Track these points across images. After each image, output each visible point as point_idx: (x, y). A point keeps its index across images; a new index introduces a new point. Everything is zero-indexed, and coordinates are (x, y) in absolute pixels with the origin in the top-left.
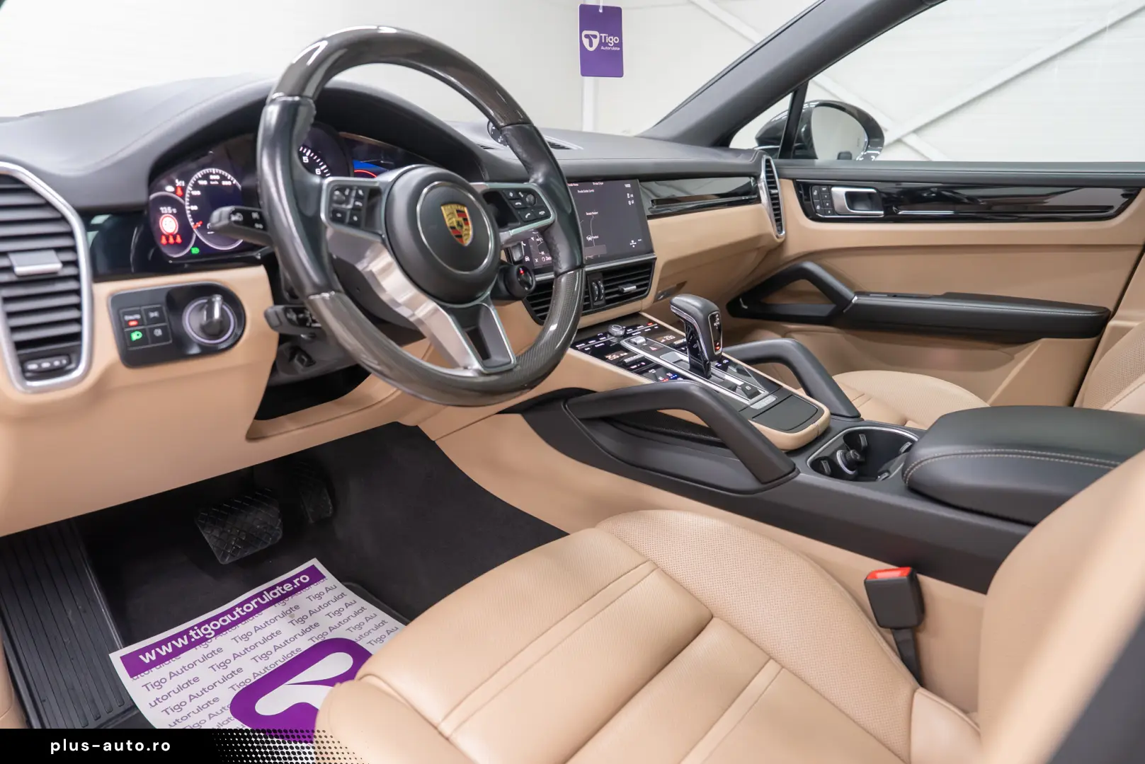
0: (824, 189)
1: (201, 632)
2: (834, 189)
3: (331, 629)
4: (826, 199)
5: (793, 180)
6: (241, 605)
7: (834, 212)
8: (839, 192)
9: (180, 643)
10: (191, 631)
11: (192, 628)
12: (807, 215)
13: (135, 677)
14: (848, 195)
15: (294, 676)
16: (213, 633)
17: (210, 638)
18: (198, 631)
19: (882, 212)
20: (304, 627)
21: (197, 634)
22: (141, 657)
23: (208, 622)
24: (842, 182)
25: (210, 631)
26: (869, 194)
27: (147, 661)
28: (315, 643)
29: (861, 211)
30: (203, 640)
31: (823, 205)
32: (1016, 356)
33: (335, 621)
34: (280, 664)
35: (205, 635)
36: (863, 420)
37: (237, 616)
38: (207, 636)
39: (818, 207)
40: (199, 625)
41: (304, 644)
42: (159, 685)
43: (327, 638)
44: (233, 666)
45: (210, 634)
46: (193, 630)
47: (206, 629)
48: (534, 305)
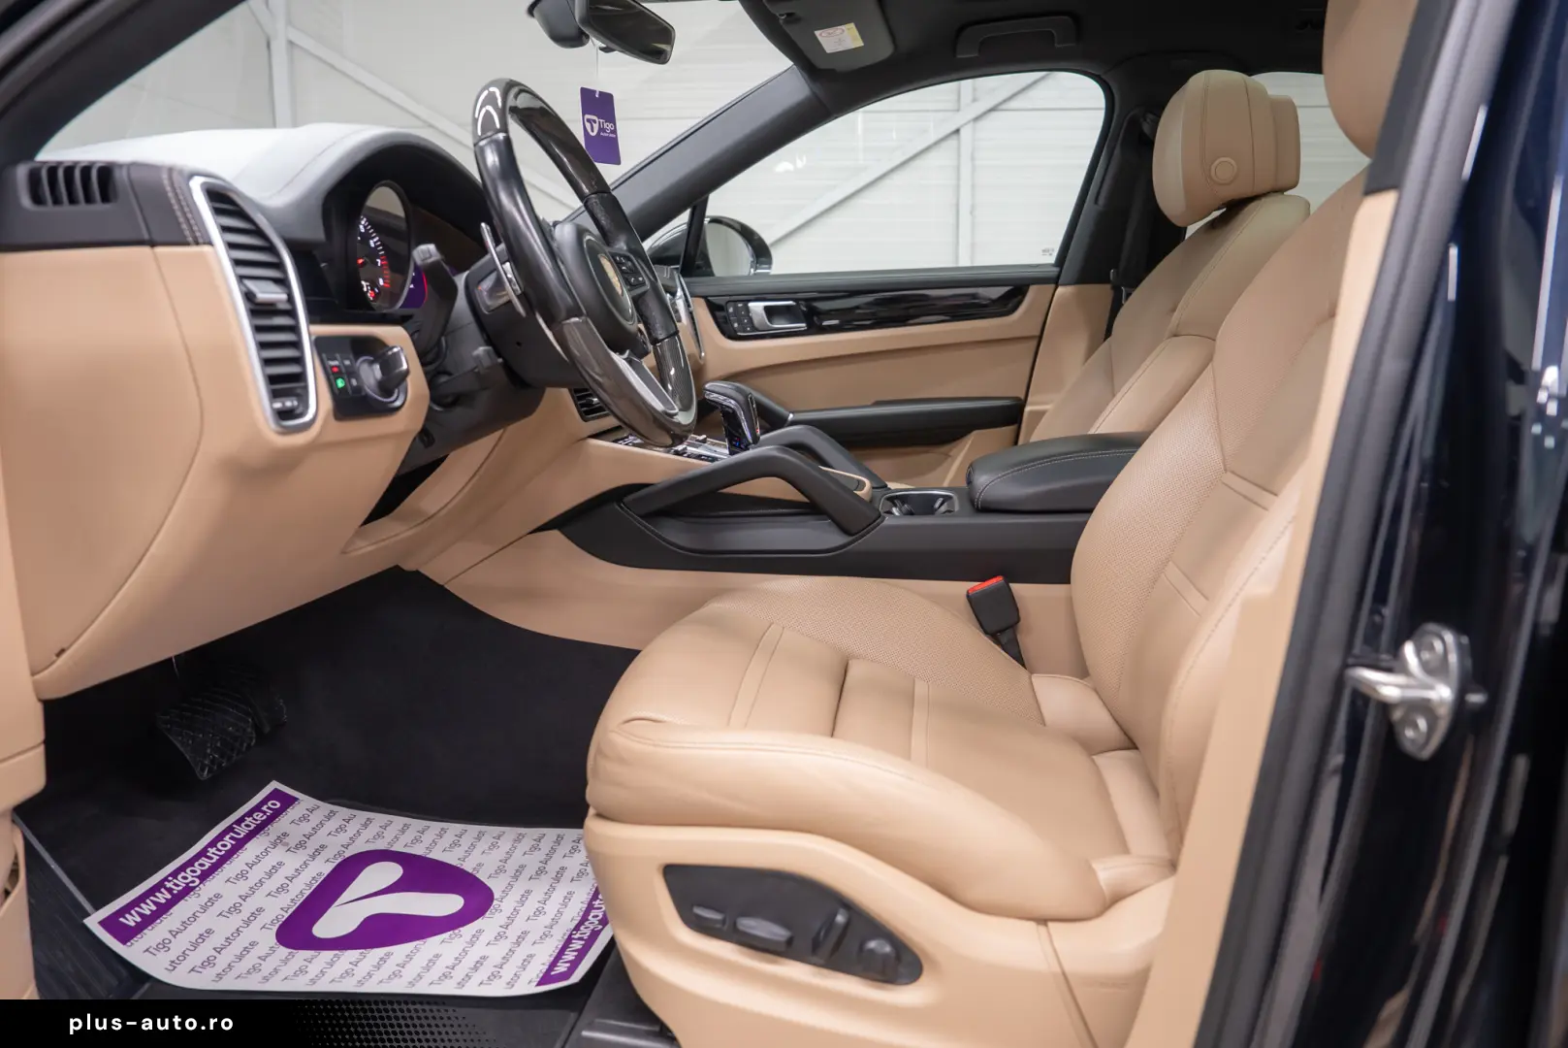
0: (740, 305)
1: (181, 881)
2: (751, 304)
3: (346, 847)
4: (743, 316)
5: (705, 298)
6: (212, 844)
7: (754, 329)
8: (757, 307)
9: (162, 897)
10: (166, 883)
11: (166, 879)
12: (723, 332)
13: (129, 944)
14: (767, 309)
15: (338, 897)
16: (198, 881)
17: (198, 886)
18: (175, 881)
19: (804, 325)
20: (310, 850)
21: (177, 885)
22: (122, 919)
23: (182, 868)
24: (759, 297)
25: (190, 879)
26: (788, 307)
27: (133, 924)
28: (335, 864)
29: (781, 325)
30: (188, 890)
31: (740, 322)
32: (951, 454)
33: (343, 838)
34: (308, 893)
35: (187, 884)
36: (890, 489)
37: (216, 858)
38: (191, 885)
39: (736, 325)
40: (174, 874)
41: (323, 868)
42: (164, 947)
43: (348, 854)
44: (248, 908)
45: (193, 882)
46: (169, 881)
47: (185, 878)
48: (580, 398)
